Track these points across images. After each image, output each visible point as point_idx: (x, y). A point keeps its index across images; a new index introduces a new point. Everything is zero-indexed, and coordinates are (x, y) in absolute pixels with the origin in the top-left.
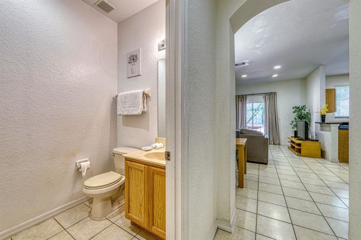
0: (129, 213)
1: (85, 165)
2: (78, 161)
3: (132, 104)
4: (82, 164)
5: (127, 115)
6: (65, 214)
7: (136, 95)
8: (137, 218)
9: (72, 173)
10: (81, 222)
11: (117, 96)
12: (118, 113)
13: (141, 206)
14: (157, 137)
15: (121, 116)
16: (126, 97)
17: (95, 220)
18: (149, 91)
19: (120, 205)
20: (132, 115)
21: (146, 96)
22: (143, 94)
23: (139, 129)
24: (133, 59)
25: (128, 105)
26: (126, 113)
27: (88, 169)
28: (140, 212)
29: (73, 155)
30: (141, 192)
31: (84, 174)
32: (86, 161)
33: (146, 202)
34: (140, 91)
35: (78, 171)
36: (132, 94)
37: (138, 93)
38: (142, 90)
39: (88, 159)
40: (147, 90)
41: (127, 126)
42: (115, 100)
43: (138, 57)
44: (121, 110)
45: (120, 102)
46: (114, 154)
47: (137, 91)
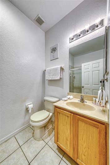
0: (58, 141)
1: (31, 106)
2: (27, 104)
3: (54, 74)
4: (29, 106)
6: (20, 134)
7: (56, 69)
8: (64, 148)
9: (24, 111)
10: (28, 141)
11: (45, 70)
12: (46, 79)
13: (67, 140)
14: (68, 92)
15: (47, 81)
16: (50, 70)
17: (36, 140)
20: (54, 80)
21: (62, 69)
22: (61, 68)
23: (57, 87)
24: (54, 50)
25: (52, 74)
26: (50, 79)
27: (32, 108)
28: (66, 144)
29: (25, 101)
30: (67, 130)
31: (30, 112)
32: (31, 104)
33: (71, 139)
35: (27, 110)
36: (54, 69)
37: (58, 68)
38: (60, 66)
39: (31, 103)
40: (63, 66)
41: (50, 86)
42: (44, 72)
43: (57, 48)
44: (48, 77)
45: (47, 73)
46: (45, 101)
47: (57, 66)
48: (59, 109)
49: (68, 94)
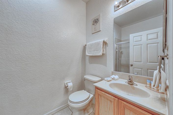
1: (70, 85)
2: (66, 82)
3: (96, 49)
4: (68, 84)
5: (92, 56)
7: (98, 44)
11: (86, 45)
14: (113, 71)
16: (92, 45)
18: (107, 40)
19: (89, 113)
21: (105, 43)
22: (103, 42)
24: (96, 21)
25: (93, 50)
29: (64, 78)
32: (70, 82)
34: (102, 41)
37: (100, 42)
38: (103, 40)
42: (85, 48)
43: (99, 20)
46: (85, 79)
47: (99, 40)
48: (100, 91)
49: (113, 74)
